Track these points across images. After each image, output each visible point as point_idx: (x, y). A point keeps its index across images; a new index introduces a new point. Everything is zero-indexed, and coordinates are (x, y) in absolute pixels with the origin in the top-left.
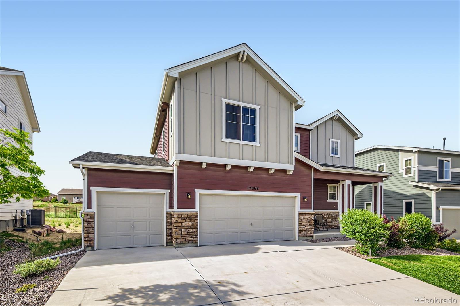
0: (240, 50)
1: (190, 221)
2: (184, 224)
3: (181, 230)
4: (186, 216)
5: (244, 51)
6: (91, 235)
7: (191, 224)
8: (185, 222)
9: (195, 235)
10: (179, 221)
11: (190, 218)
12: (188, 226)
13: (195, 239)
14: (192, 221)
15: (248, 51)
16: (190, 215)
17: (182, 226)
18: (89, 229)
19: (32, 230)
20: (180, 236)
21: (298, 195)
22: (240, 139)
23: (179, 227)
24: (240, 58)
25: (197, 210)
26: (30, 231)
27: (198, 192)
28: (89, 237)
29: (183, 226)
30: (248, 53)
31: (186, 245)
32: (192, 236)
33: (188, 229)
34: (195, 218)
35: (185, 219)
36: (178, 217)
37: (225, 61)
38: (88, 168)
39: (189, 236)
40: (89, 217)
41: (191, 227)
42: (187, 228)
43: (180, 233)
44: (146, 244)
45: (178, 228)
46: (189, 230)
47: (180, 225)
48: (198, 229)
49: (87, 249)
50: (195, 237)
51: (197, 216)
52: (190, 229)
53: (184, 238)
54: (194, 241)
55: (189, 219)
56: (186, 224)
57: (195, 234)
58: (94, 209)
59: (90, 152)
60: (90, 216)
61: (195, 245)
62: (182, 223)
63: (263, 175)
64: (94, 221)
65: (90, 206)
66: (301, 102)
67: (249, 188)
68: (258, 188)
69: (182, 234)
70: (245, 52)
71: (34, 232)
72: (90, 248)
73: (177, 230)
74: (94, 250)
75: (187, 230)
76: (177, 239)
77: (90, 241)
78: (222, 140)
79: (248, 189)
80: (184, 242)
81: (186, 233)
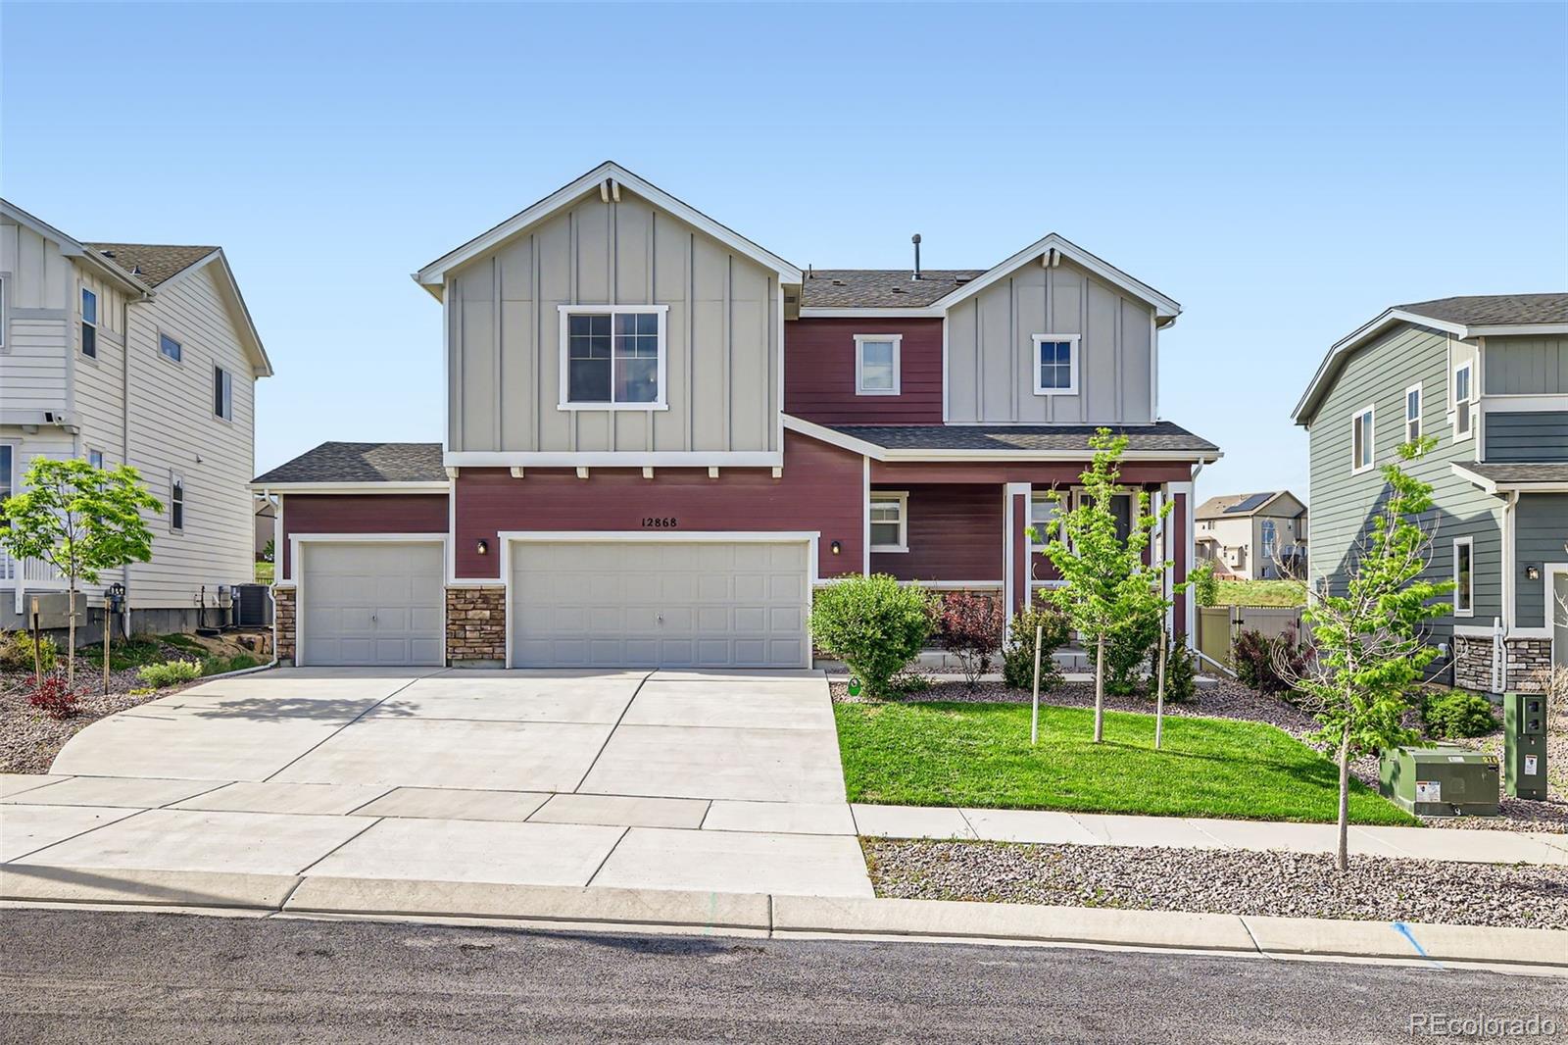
0: (600, 179)
1: (485, 606)
2: (471, 614)
3: (463, 627)
4: (477, 594)
5: (609, 182)
6: (289, 635)
7: (488, 613)
8: (474, 608)
9: (498, 640)
10: (459, 607)
11: (485, 599)
12: (480, 620)
13: (498, 650)
14: (492, 607)
15: (618, 178)
16: (485, 592)
17: (467, 619)
18: (286, 621)
19: (236, 636)
20: (462, 641)
21: (813, 537)
22: (609, 400)
23: (460, 620)
24: (605, 197)
25: (505, 579)
26: (232, 638)
27: (505, 537)
28: (285, 637)
29: (469, 617)
30: (622, 183)
31: (477, 664)
32: (491, 644)
33: (481, 625)
34: (498, 600)
35: (473, 602)
36: (457, 598)
37: (569, 212)
38: (284, 495)
39: (484, 642)
40: (285, 597)
41: (487, 621)
42: (479, 622)
43: (461, 634)
44: (403, 660)
45: (457, 622)
46: (482, 629)
47: (463, 616)
48: (505, 626)
49: (282, 663)
50: (499, 647)
51: (503, 596)
52: (485, 627)
53: (471, 647)
54: (496, 656)
55: (483, 602)
56: (475, 614)
57: (498, 638)
58: (296, 581)
59: (328, 444)
60: (288, 594)
61: (498, 664)
62: (466, 611)
63: (691, 483)
64: (295, 605)
65: (287, 575)
66: (789, 275)
67: (647, 523)
68: (673, 521)
69: (465, 638)
70: (613, 183)
71: (240, 640)
72: (288, 662)
73: (455, 627)
74: (294, 666)
75: (479, 628)
76: (455, 648)
77: (288, 646)
78: (559, 408)
79: (643, 525)
80: (470, 656)
81: (476, 634)
